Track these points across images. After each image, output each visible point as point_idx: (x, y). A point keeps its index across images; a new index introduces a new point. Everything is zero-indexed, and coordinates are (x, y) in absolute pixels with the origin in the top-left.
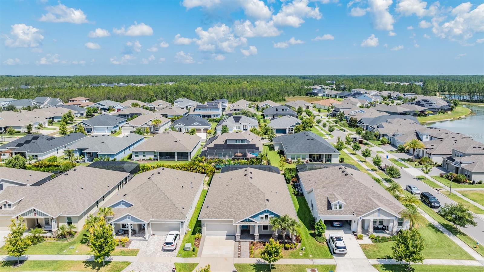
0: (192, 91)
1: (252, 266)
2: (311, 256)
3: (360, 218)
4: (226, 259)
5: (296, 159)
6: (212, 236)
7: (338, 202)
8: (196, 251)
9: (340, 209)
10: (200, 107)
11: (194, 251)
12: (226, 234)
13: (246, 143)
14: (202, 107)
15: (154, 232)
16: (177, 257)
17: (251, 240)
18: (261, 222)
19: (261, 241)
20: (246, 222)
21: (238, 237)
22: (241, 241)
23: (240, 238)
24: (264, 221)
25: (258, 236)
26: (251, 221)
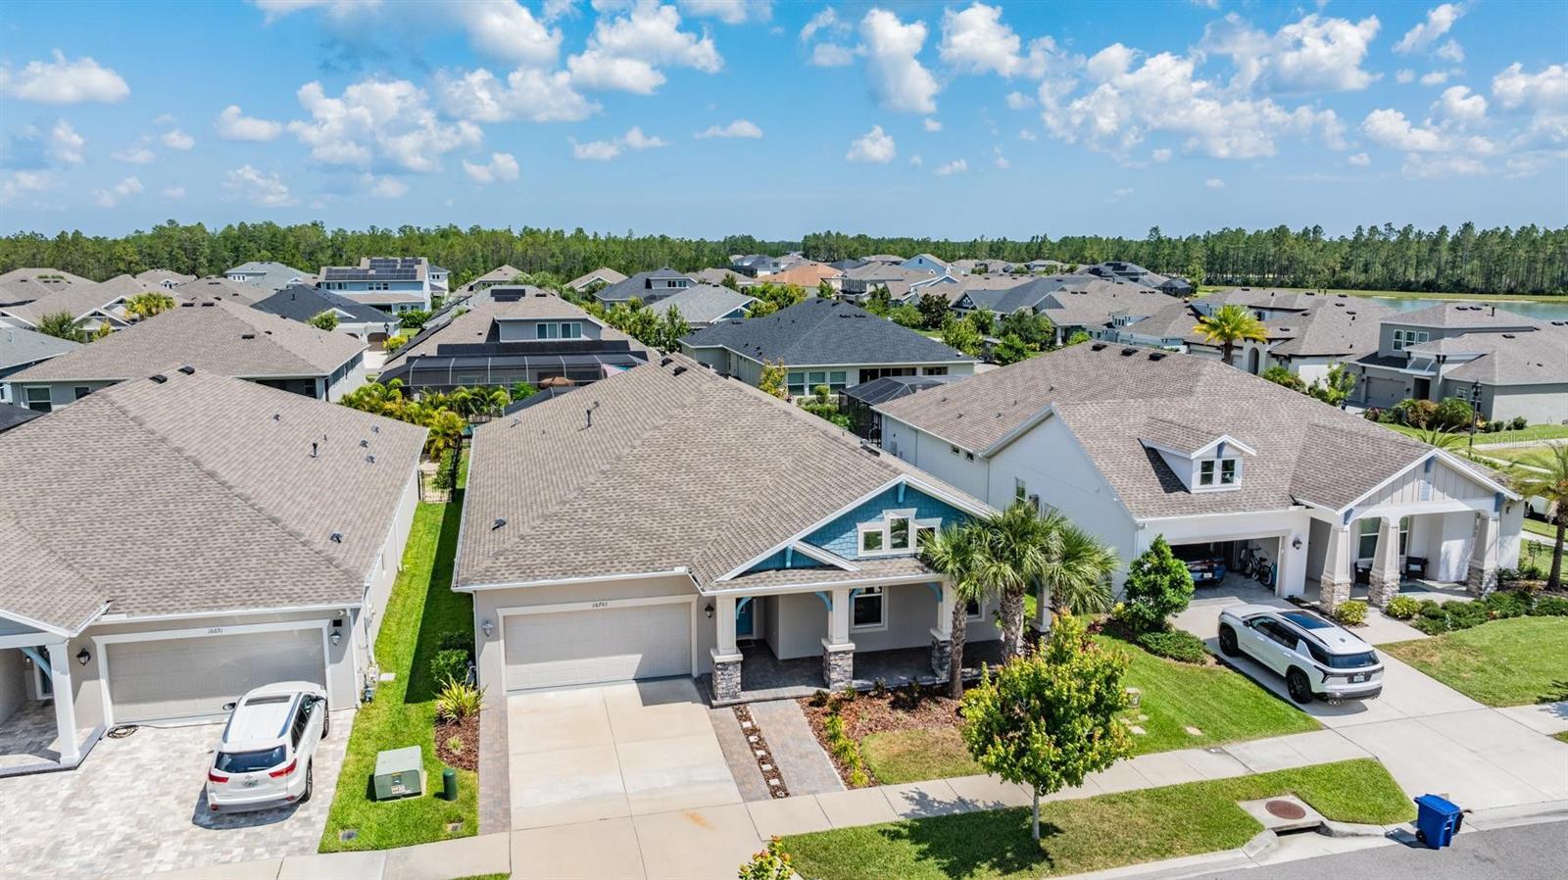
0: (301, 247)
1: (895, 836)
2: (1193, 731)
3: (1347, 515)
4: (695, 818)
5: (807, 390)
6: (551, 695)
7: (1221, 447)
8: (461, 794)
9: (1227, 487)
10: (343, 278)
11: (447, 792)
12: (632, 676)
13: (584, 338)
14: (350, 277)
15: (132, 712)
16: (320, 852)
17: (812, 691)
18: (868, 563)
19: (870, 686)
20: (772, 573)
21: (726, 677)
22: (748, 702)
23: (739, 680)
24: (885, 561)
25: (851, 655)
26: (807, 563)
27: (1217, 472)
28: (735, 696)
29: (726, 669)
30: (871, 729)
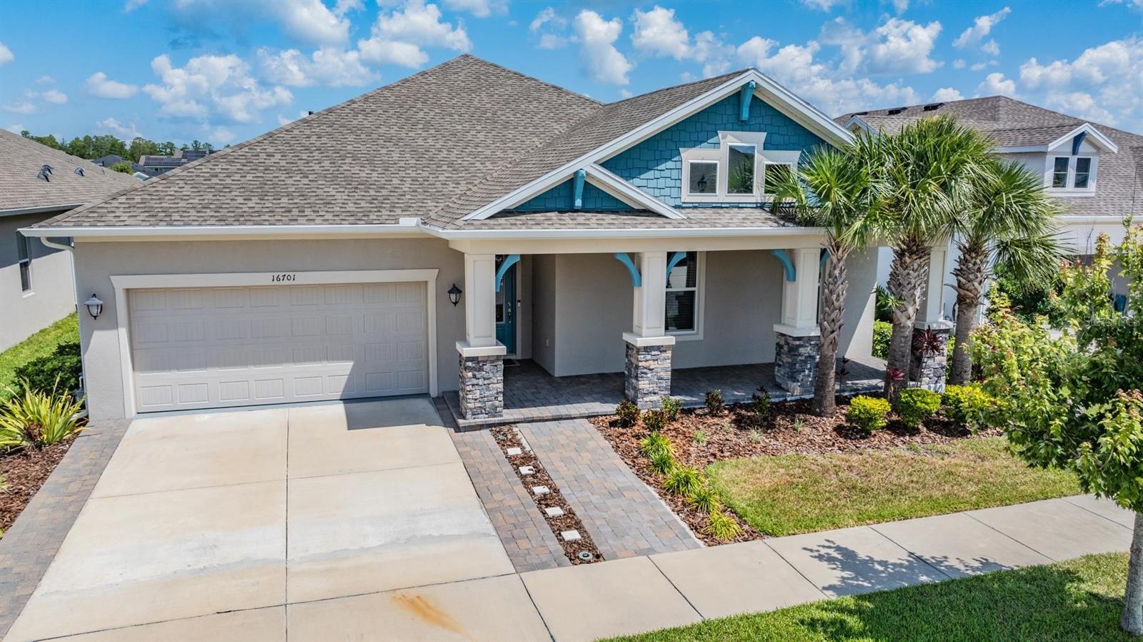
1: (837, 629)
6: (206, 417)
7: (1077, 140)
9: (1081, 192)
17: (611, 408)
18: (695, 211)
19: (696, 403)
20: (553, 215)
21: (481, 382)
22: (514, 423)
23: (500, 386)
24: (721, 211)
25: (669, 354)
26: (607, 205)
27: (1071, 174)
28: (494, 412)
29: (481, 369)
30: (714, 455)
